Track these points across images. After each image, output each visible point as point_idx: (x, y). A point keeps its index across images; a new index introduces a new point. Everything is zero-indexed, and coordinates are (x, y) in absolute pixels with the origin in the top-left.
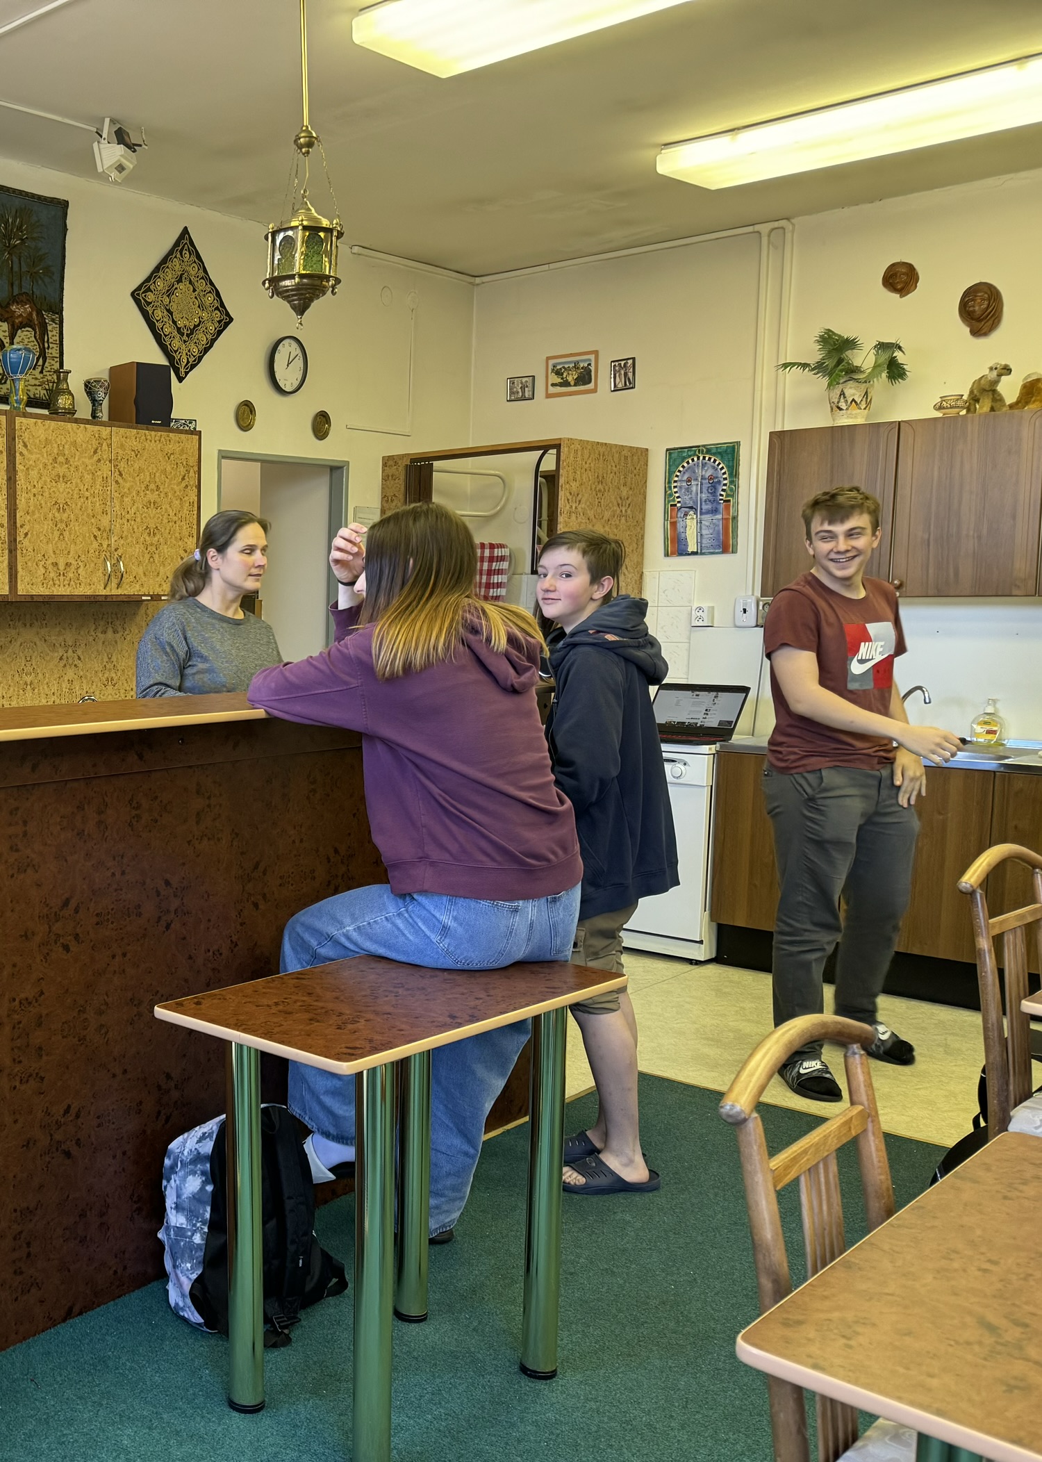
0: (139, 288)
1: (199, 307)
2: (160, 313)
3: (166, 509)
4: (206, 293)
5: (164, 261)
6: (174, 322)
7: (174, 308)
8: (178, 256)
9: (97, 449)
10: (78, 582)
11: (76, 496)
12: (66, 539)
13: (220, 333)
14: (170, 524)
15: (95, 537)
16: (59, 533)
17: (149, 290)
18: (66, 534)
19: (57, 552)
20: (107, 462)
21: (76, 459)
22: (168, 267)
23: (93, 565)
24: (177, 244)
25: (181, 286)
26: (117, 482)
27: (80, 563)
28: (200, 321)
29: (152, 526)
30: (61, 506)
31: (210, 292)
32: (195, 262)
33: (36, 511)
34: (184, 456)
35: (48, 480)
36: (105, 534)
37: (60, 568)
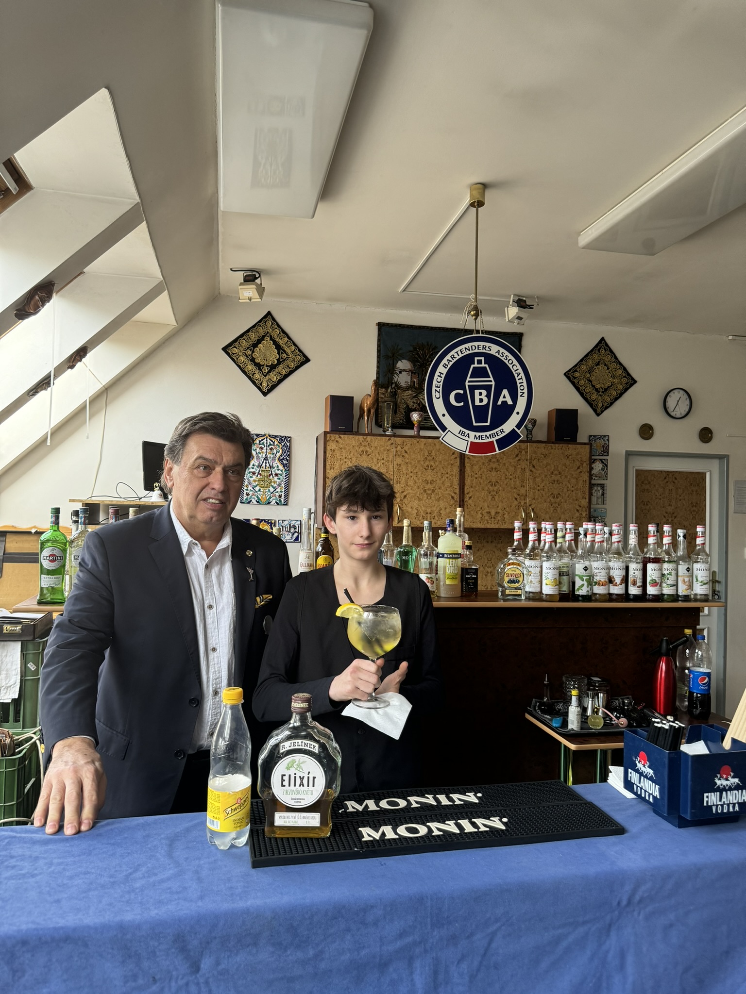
0: (570, 370)
1: (611, 377)
2: (583, 383)
3: (566, 485)
4: (616, 370)
5: (587, 355)
6: (593, 386)
7: (593, 378)
8: (597, 352)
9: (518, 454)
10: (504, 522)
11: (503, 478)
12: (496, 500)
13: (626, 390)
14: (569, 492)
15: (516, 499)
16: (491, 497)
17: (576, 371)
18: (496, 498)
19: (490, 506)
20: (525, 461)
21: (504, 459)
22: (589, 359)
23: (514, 513)
24: (597, 346)
25: (599, 367)
26: (531, 471)
27: (505, 512)
28: (612, 384)
29: (556, 493)
30: (494, 483)
31: (619, 369)
32: (609, 354)
33: (477, 486)
34: (579, 456)
35: (486, 471)
36: (522, 498)
37: (492, 514)
